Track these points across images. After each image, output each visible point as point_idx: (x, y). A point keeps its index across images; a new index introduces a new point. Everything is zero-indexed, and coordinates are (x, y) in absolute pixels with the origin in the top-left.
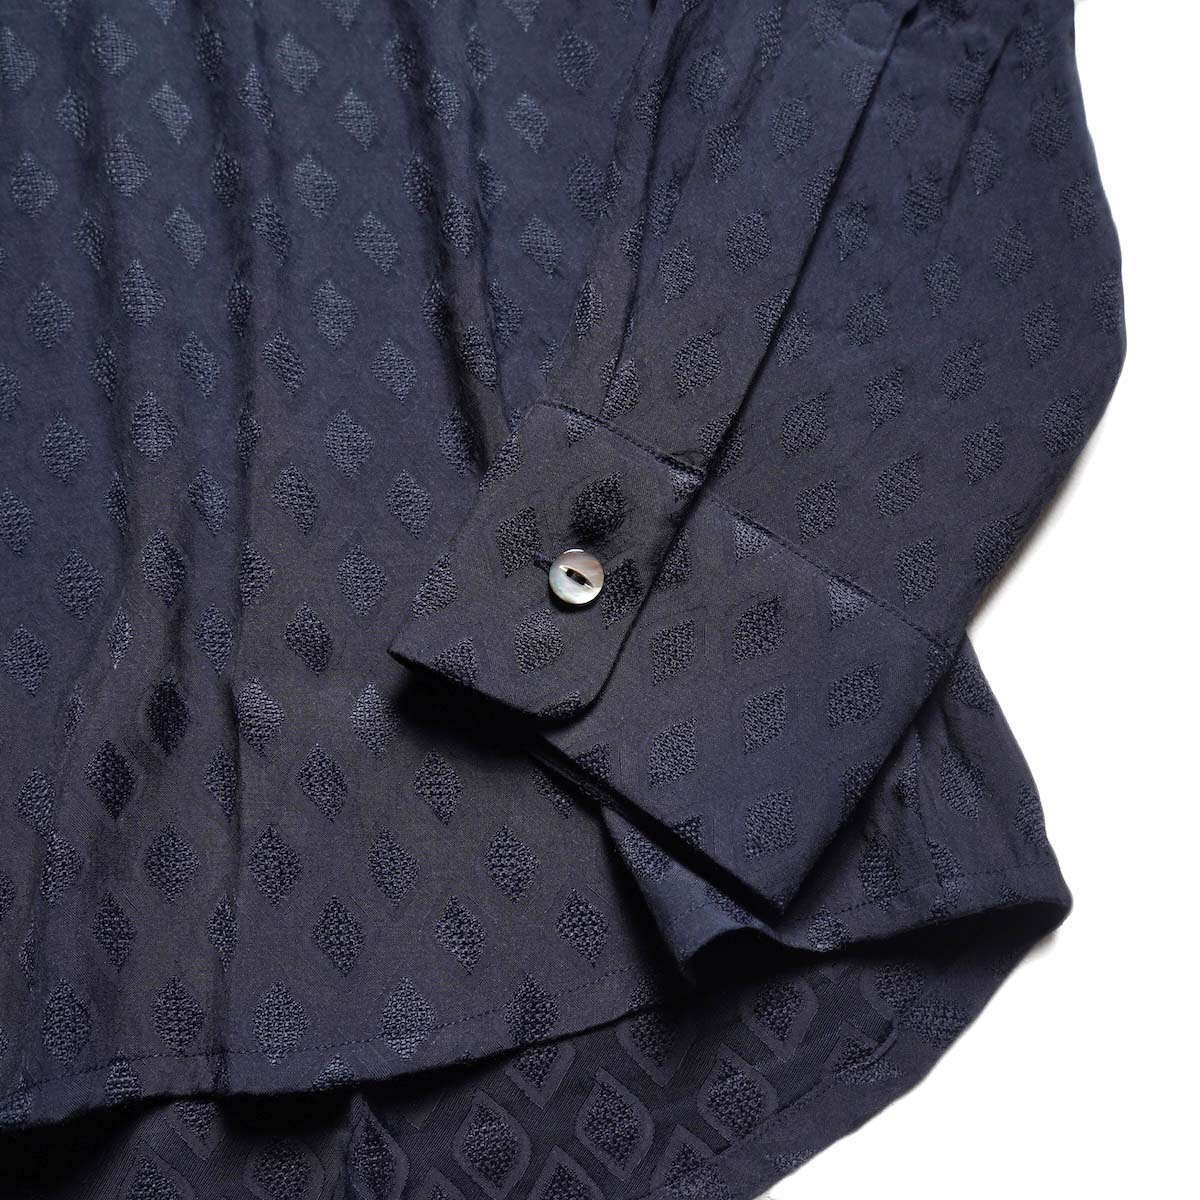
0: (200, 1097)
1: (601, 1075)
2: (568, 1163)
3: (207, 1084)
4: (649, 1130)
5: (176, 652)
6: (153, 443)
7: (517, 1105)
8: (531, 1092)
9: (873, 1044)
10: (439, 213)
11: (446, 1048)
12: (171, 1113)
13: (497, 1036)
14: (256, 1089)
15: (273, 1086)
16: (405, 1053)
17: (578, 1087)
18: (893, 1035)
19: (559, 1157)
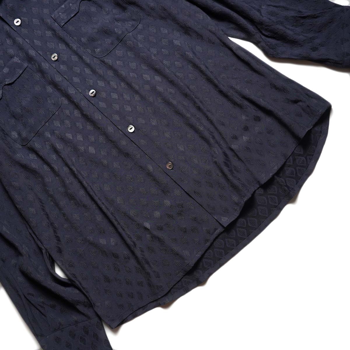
0: (259, 188)
1: (296, 157)
2: (299, 168)
3: (258, 186)
4: (304, 159)
5: (221, 148)
6: (201, 128)
7: (289, 166)
8: (290, 164)
9: (321, 134)
10: (212, 81)
11: (280, 166)
12: (257, 192)
13: (283, 161)
14: (265, 182)
15: (267, 180)
16: (276, 168)
17: (294, 160)
18: (322, 132)
19: (297, 168)
